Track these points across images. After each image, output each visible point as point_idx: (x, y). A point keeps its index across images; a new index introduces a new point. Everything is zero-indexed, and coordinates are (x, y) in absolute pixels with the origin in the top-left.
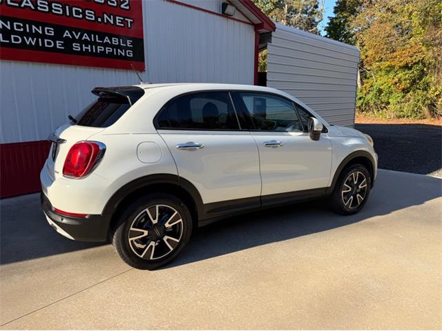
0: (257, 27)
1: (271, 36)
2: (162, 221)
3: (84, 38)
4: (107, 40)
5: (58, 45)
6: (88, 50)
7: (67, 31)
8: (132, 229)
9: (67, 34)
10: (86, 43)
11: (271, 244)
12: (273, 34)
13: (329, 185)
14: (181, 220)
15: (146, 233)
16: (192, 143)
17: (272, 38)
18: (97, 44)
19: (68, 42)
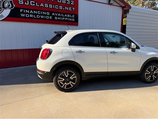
0: (123, 8)
2: (69, 76)
3: (58, 15)
4: (66, 15)
5: (50, 18)
6: (60, 19)
7: (53, 13)
8: (59, 78)
9: (53, 14)
10: (59, 17)
12: (130, 10)
13: (139, 70)
14: (76, 77)
16: (81, 50)
17: (130, 12)
18: (62, 17)
19: (53, 17)
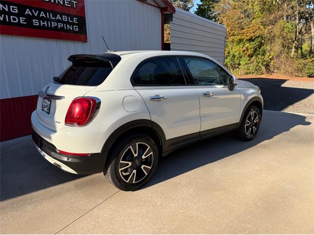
0: (162, 10)
1: (172, 16)
3: (41, 15)
4: (58, 17)
5: (21, 20)
6: (45, 25)
7: (28, 10)
8: (121, 162)
9: (28, 12)
10: (43, 19)
11: (208, 165)
12: (174, 15)
14: (152, 153)
15: (130, 164)
16: (158, 95)
17: (173, 18)
18: (51, 21)
19: (29, 18)
